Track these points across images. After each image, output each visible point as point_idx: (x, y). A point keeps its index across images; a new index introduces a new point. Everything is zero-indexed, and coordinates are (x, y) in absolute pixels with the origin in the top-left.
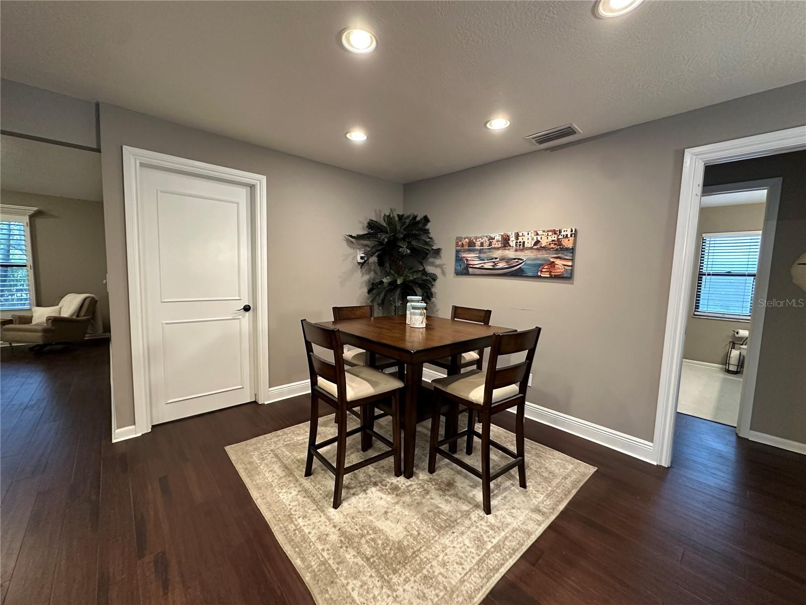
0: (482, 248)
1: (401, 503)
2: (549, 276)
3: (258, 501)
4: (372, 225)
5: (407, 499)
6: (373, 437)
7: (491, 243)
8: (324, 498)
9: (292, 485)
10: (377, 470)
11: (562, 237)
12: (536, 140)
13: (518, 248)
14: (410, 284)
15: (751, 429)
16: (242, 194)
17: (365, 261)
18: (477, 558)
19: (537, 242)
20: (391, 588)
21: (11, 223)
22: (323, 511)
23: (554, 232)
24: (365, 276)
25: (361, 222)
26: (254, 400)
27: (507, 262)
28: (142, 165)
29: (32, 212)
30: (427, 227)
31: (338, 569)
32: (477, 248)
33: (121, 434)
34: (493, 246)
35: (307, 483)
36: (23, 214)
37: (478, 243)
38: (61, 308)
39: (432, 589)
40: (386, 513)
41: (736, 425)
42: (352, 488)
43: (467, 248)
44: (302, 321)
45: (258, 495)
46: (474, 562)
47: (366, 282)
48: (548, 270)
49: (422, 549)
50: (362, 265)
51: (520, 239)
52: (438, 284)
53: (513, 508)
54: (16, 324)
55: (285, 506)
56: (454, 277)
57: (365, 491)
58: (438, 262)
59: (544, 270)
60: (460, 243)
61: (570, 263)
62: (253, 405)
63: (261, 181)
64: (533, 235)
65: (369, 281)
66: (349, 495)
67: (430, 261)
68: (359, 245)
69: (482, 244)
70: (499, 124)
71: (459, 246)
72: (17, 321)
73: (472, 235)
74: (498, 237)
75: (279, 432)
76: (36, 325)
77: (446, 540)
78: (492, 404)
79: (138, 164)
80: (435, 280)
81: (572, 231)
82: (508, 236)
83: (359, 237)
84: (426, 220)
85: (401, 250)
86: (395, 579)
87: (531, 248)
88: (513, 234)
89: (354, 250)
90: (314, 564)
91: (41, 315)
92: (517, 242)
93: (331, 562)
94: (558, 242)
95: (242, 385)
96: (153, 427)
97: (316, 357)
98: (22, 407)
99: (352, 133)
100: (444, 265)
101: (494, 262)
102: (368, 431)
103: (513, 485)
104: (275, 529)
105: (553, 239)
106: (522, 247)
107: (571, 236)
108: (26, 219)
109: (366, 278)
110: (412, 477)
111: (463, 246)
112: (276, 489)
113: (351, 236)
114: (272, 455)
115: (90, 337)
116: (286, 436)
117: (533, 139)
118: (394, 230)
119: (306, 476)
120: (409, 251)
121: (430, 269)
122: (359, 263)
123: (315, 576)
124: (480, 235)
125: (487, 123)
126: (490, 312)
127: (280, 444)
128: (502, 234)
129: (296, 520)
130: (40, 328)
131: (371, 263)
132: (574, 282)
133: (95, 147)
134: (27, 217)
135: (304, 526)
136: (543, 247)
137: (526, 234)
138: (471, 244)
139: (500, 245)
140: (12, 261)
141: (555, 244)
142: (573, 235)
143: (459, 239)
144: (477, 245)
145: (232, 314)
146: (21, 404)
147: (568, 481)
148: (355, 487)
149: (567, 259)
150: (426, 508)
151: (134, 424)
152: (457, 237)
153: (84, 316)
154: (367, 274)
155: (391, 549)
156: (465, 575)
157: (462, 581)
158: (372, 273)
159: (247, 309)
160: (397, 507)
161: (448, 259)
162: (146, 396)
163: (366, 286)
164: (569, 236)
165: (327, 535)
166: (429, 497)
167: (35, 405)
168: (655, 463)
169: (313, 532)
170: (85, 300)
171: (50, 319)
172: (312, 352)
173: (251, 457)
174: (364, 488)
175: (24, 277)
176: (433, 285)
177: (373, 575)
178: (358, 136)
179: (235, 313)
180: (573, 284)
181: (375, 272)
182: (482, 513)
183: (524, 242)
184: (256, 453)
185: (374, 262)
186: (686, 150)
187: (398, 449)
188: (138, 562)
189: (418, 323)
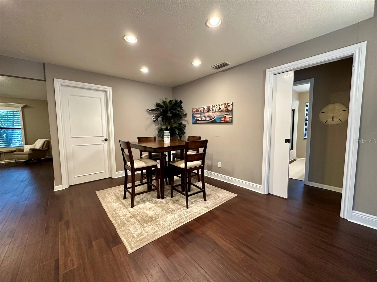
0: (201, 112)
1: (156, 206)
2: (224, 122)
3: (104, 206)
4: (158, 105)
5: (159, 205)
6: (152, 186)
7: (204, 110)
8: (129, 205)
9: (118, 202)
10: (151, 197)
11: (228, 106)
12: (215, 68)
13: (213, 111)
14: (174, 129)
15: (309, 181)
16: (102, 94)
17: (156, 120)
18: (177, 220)
19: (220, 109)
20: (144, 227)
21: (15, 111)
22: (127, 209)
23: (225, 104)
24: (156, 126)
25: (154, 104)
26: (110, 177)
27: (210, 117)
28: (62, 85)
29: (23, 106)
30: (182, 105)
31: (127, 223)
32: (199, 112)
33: (57, 188)
34: (205, 111)
35: (124, 201)
36: (19, 107)
37: (200, 110)
38: (35, 145)
39: (158, 227)
40: (150, 209)
41: (304, 180)
42: (140, 202)
43: (196, 112)
44: (119, 141)
45: (105, 205)
46: (176, 221)
47: (157, 129)
48: (224, 120)
49: (159, 218)
50: (154, 121)
51: (214, 108)
52: (186, 128)
53: (198, 207)
54: (17, 152)
55: (114, 207)
56: (192, 125)
57: (144, 203)
58: (186, 119)
59: (222, 120)
60: (193, 111)
61: (231, 116)
62: (110, 179)
63: (109, 89)
64: (218, 106)
65: (158, 128)
66: (138, 204)
67: (183, 119)
68: (153, 113)
69: (201, 111)
70: (197, 63)
71: (193, 112)
72: (18, 151)
73: (197, 107)
74: (206, 108)
75: (118, 187)
76: (25, 152)
77: (168, 216)
78: (187, 168)
79: (60, 84)
80: (185, 127)
81: (231, 104)
82: (210, 107)
83: (153, 110)
84: (181, 102)
85: (168, 114)
86: (146, 225)
87: (218, 111)
88: (212, 106)
89: (151, 115)
90: (119, 222)
91: (27, 148)
92: (213, 109)
93: (125, 221)
94: (227, 108)
95: (105, 171)
96: (70, 186)
97: (125, 154)
98: (21, 181)
99: (142, 69)
100: (188, 120)
101: (205, 118)
102: (150, 184)
103: (201, 200)
104: (108, 213)
105: (225, 107)
106: (214, 111)
107: (231, 106)
108: (20, 109)
109: (157, 127)
110: (164, 199)
111: (194, 112)
112: (112, 203)
113: (149, 110)
114: (113, 193)
115: (48, 157)
116: (120, 188)
117: (214, 67)
118: (167, 107)
119: (124, 199)
120: (171, 115)
121: (183, 122)
122: (153, 121)
123: (119, 225)
124: (200, 107)
125: (192, 62)
126: (200, 137)
127: (117, 190)
128: (208, 106)
129: (116, 211)
130: (27, 153)
131: (159, 121)
132: (233, 124)
133: (43, 79)
134: (21, 108)
135: (119, 212)
136: (222, 111)
137: (216, 105)
138: (197, 111)
139: (207, 111)
140: (15, 126)
141: (226, 109)
142: (232, 105)
143: (193, 109)
144: (199, 111)
145: (100, 142)
146: (20, 180)
147: (223, 199)
148: (141, 202)
149: (230, 115)
150: (165, 207)
151: (62, 185)
152: (192, 109)
153: (45, 148)
154: (157, 125)
155: (147, 218)
156: (171, 224)
157: (169, 226)
158: (160, 125)
159: (106, 140)
160: (155, 207)
161: (189, 118)
162: (66, 173)
163: (157, 130)
164: (230, 105)
165: (126, 215)
166: (168, 204)
167: (25, 180)
168: (262, 193)
169: (121, 214)
170: (45, 141)
171: (31, 150)
172: (124, 152)
173: (105, 194)
174: (144, 202)
175: (20, 133)
176: (185, 129)
177: (139, 224)
178: (145, 70)
179: (101, 142)
180: (233, 125)
181: (161, 124)
182: (185, 208)
183: (215, 109)
184: (107, 193)
185: (160, 120)
186: (266, 70)
187: (158, 188)
188: (59, 223)
189: (166, 141)
